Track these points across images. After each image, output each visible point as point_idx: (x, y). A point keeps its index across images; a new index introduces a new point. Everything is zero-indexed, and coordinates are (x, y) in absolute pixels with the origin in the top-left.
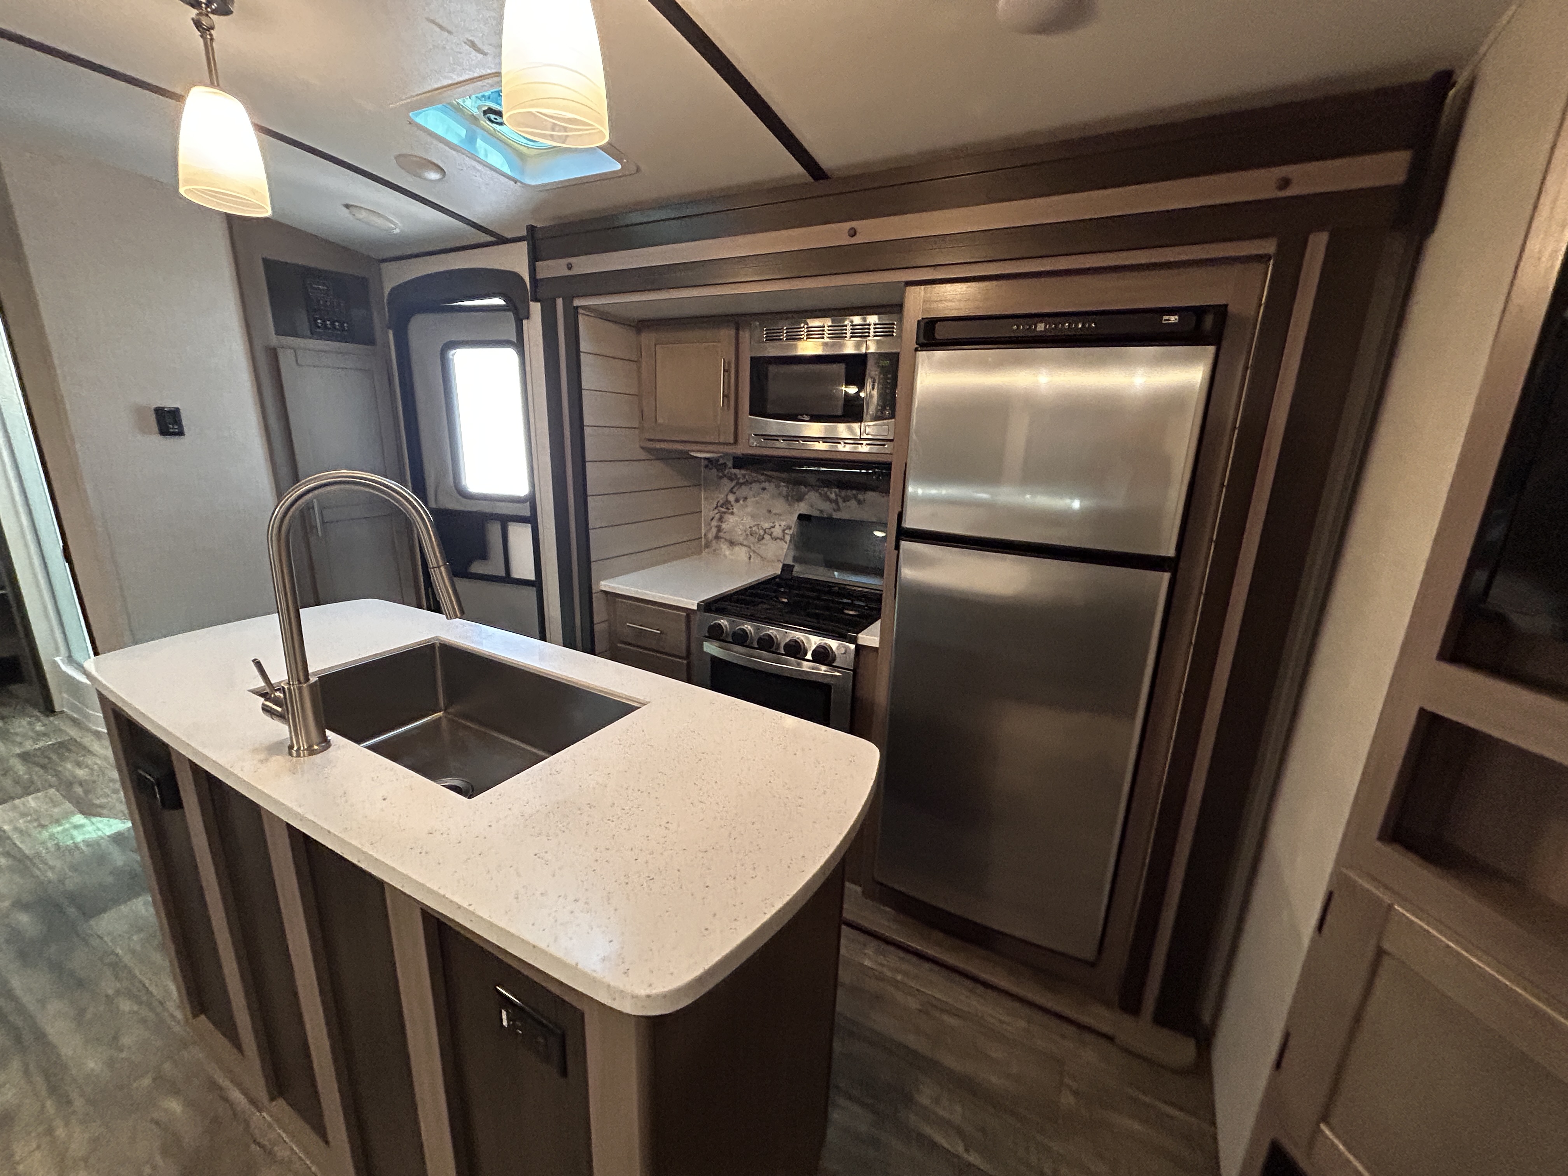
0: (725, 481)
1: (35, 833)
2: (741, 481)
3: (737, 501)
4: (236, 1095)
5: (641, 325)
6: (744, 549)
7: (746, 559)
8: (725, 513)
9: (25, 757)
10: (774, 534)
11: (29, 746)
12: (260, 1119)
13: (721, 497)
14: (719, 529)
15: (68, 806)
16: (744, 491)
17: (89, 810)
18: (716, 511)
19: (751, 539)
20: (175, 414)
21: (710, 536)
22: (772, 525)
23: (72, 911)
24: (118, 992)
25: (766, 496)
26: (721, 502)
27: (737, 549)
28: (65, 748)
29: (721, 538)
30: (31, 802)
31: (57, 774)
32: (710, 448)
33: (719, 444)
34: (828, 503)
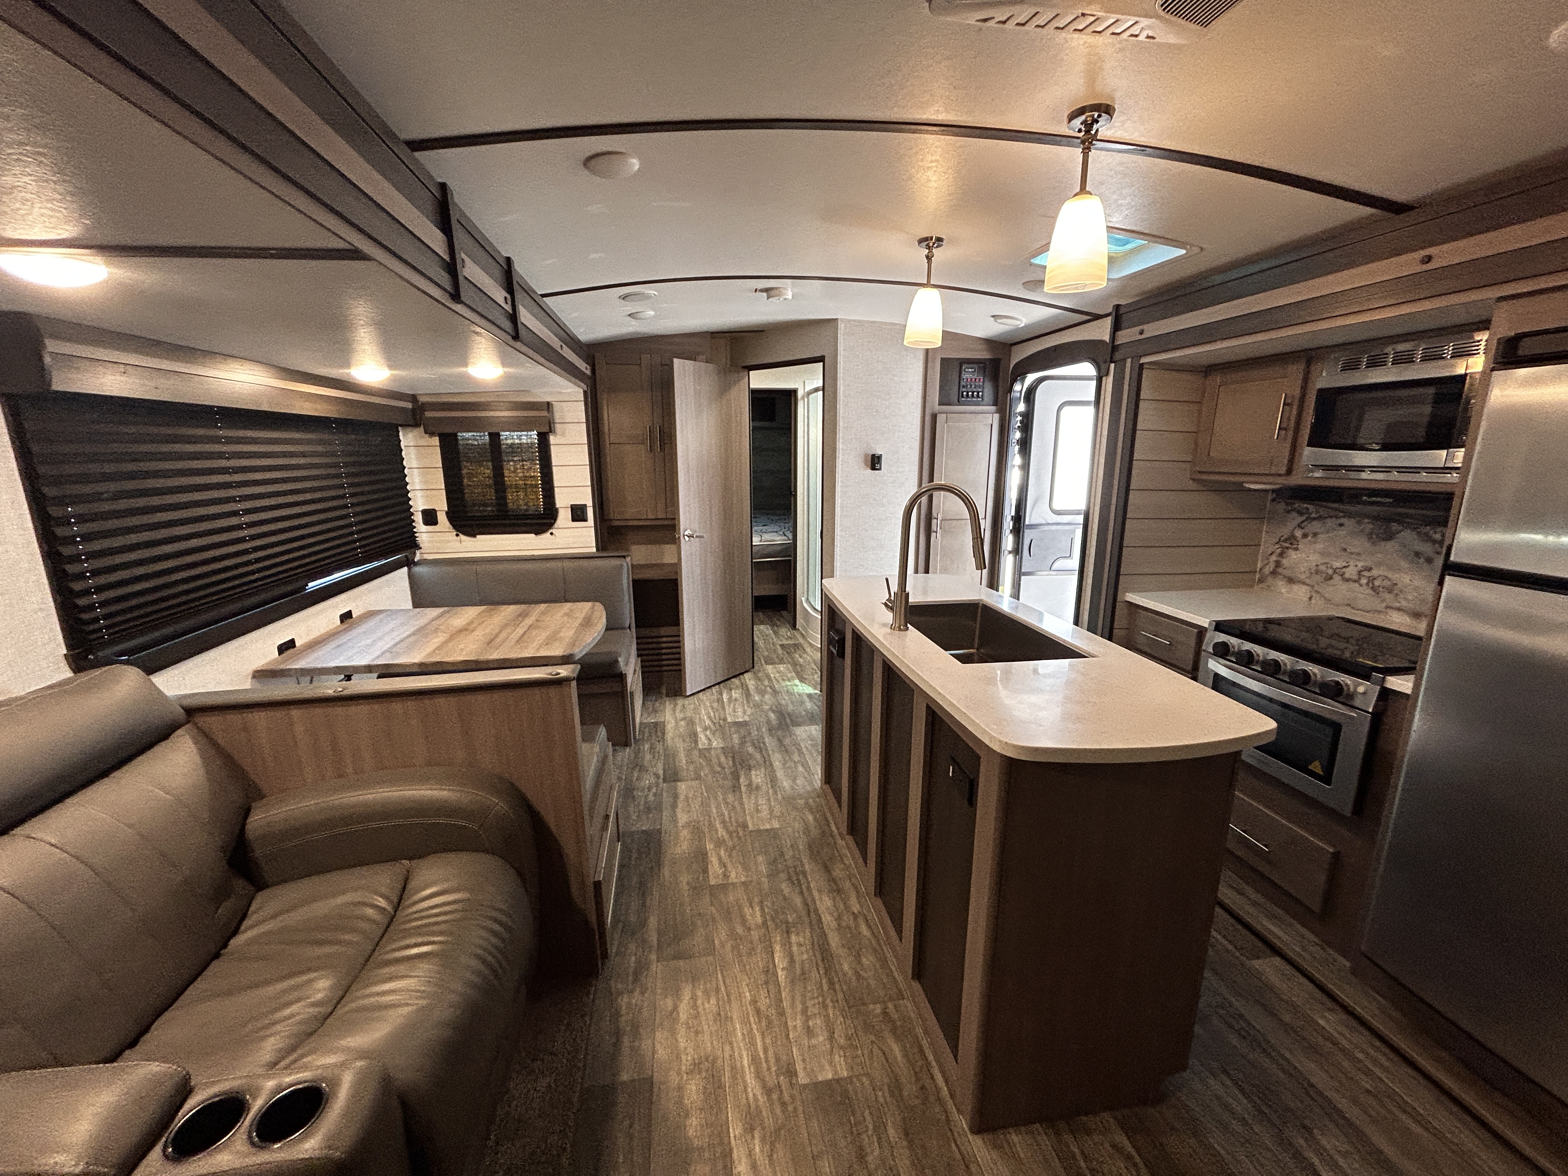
0: (1294, 514)
1: (781, 681)
2: (1313, 515)
3: (1305, 536)
4: (834, 828)
5: (1209, 370)
6: (1305, 587)
7: (1306, 599)
8: (1287, 548)
9: (782, 646)
10: (1347, 576)
11: (785, 642)
12: (841, 843)
13: (1285, 532)
14: (1278, 564)
15: (794, 674)
16: (1316, 526)
17: (802, 680)
18: (1277, 546)
19: (1317, 578)
20: (879, 458)
21: (1267, 570)
22: (1344, 564)
23: (788, 720)
24: (799, 762)
25: (1342, 532)
26: (1285, 536)
27: (1296, 587)
28: (797, 646)
29: (1280, 574)
30: (782, 667)
31: (792, 658)
32: (1264, 479)
33: (1272, 475)
34: (1429, 544)
